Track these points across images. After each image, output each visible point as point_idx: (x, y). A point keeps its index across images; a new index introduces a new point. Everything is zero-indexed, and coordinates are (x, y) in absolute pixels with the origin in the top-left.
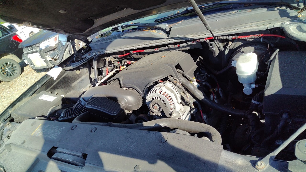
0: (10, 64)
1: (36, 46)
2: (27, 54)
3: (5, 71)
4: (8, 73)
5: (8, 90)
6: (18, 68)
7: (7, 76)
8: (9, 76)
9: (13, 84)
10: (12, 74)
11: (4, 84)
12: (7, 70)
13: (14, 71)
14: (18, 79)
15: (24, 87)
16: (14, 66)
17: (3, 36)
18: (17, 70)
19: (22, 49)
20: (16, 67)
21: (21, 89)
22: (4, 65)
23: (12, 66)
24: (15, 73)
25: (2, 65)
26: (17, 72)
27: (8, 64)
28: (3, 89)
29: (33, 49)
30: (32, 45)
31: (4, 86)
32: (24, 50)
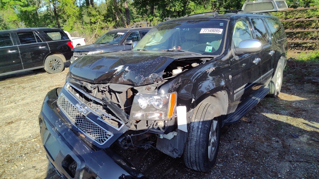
0: (57, 61)
1: (85, 53)
2: (75, 57)
3: (52, 65)
4: (53, 67)
5: (49, 78)
6: (62, 66)
7: (52, 69)
8: (53, 69)
9: (54, 76)
10: (56, 69)
11: (47, 74)
12: (54, 64)
13: (58, 67)
14: (59, 74)
15: (63, 79)
16: (60, 63)
17: (61, 39)
18: (61, 67)
19: (73, 52)
20: (61, 65)
21: (60, 80)
22: (53, 60)
23: (59, 63)
24: (58, 69)
25: (52, 60)
26: (60, 69)
27: (57, 60)
28: (46, 77)
29: (81, 55)
30: (82, 52)
31: (47, 75)
32: (74, 53)
